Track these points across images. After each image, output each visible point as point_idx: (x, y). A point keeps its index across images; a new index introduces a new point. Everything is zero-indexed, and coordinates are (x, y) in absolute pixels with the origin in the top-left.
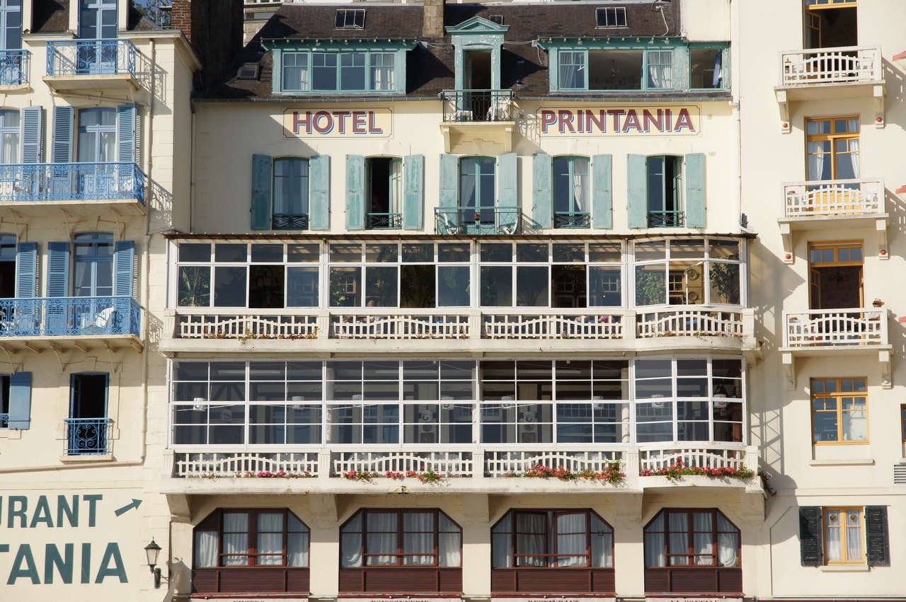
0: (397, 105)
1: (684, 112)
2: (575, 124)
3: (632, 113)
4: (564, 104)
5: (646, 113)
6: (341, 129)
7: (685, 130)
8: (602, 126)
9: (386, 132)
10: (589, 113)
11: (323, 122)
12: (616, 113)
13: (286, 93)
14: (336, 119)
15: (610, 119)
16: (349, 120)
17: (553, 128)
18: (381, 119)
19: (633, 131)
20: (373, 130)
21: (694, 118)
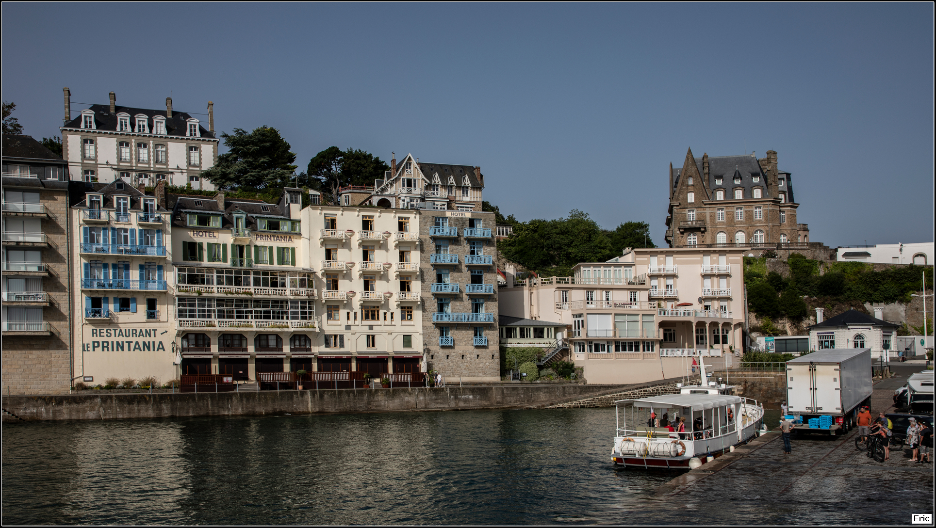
0: (220, 231)
1: (290, 237)
2: (264, 238)
3: (278, 237)
4: (262, 233)
5: (281, 237)
6: (206, 236)
7: (290, 241)
8: (271, 239)
9: (217, 237)
10: (268, 236)
11: (201, 234)
12: (274, 236)
13: (191, 225)
14: (204, 233)
15: (272, 238)
16: (207, 234)
17: (259, 239)
18: (215, 234)
19: (278, 241)
20: (214, 236)
21: (293, 240)
